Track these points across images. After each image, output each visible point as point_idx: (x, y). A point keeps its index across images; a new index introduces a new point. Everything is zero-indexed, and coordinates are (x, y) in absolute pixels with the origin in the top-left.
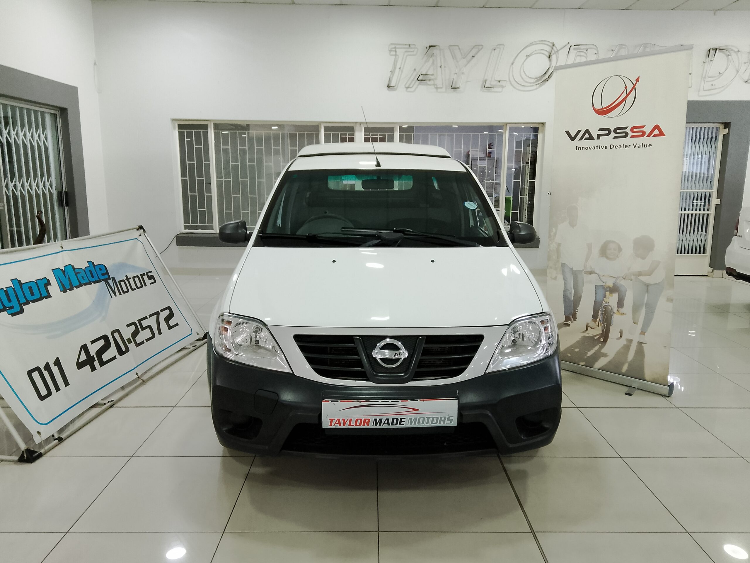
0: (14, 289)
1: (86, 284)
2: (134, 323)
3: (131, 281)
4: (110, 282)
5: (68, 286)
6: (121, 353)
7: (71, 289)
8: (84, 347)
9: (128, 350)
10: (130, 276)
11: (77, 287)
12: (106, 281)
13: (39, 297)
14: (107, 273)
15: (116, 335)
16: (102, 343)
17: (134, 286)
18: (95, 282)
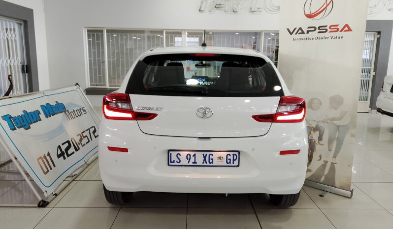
0: (25, 116)
1: (56, 114)
2: (79, 134)
3: (76, 112)
4: (67, 112)
5: (48, 115)
6: (77, 150)
7: (50, 116)
8: (59, 147)
9: (79, 149)
10: (75, 109)
11: (53, 115)
12: (65, 112)
13: (36, 120)
14: (64, 108)
15: (73, 140)
16: (67, 145)
17: (77, 115)
18: (60, 113)
